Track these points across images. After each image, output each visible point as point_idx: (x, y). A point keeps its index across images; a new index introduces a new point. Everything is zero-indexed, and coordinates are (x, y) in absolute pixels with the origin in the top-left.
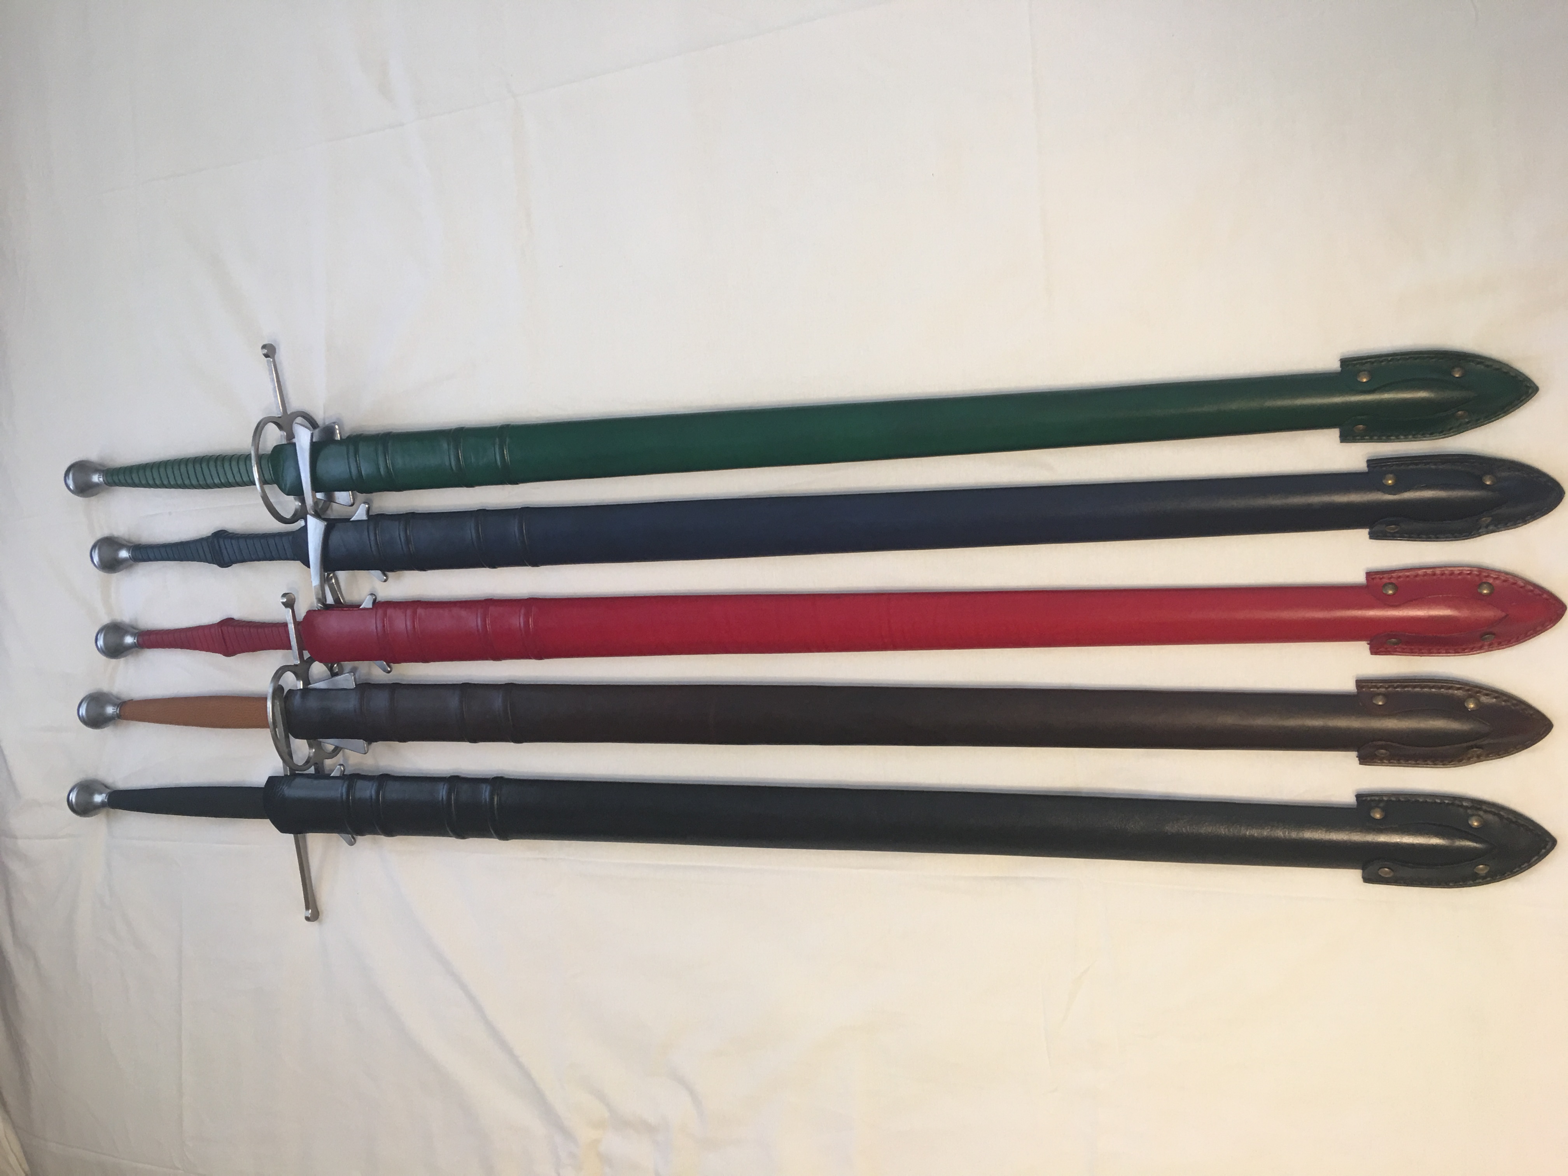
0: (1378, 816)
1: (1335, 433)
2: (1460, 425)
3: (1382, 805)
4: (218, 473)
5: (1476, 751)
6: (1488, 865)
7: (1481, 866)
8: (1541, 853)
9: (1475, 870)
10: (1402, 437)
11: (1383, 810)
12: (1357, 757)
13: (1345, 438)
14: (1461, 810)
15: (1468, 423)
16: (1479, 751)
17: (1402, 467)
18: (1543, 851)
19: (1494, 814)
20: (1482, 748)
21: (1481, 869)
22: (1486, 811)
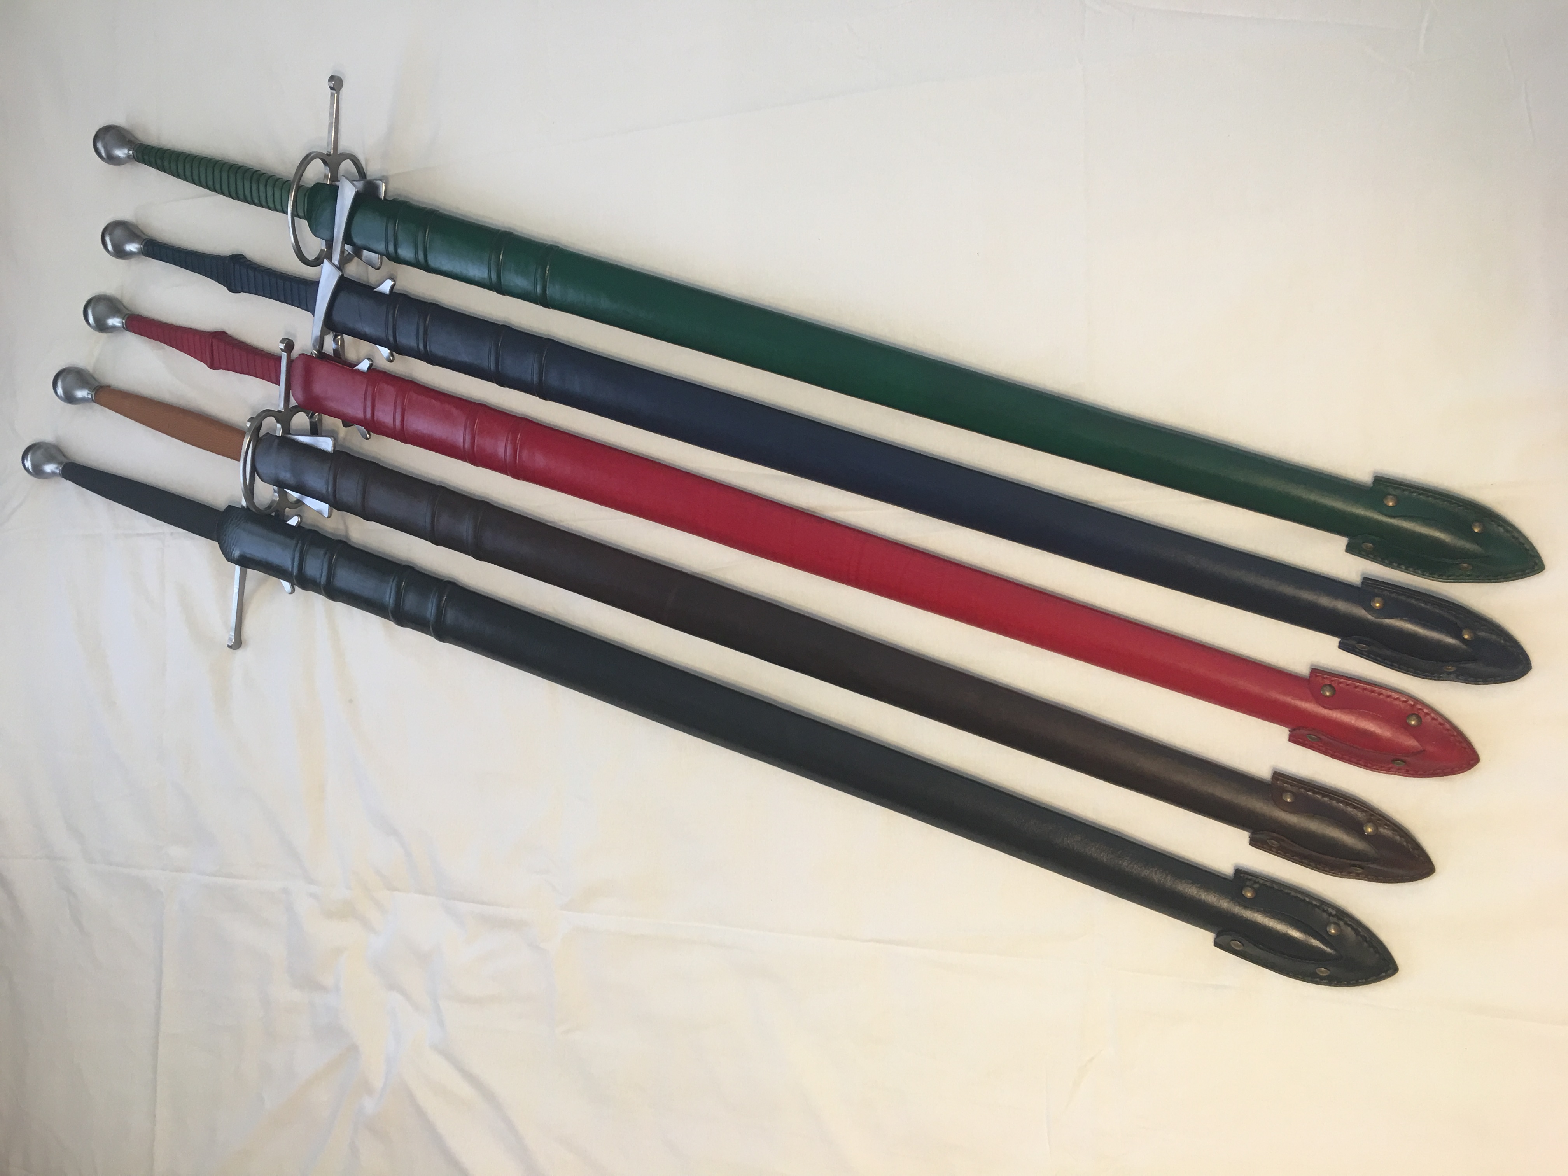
0: (1249, 895)
1: (1343, 541)
2: (1461, 575)
3: (1256, 886)
4: (251, 188)
5: (1357, 870)
6: (1329, 970)
7: (1323, 969)
8: (1381, 975)
9: (1317, 970)
10: (1403, 567)
11: (1256, 891)
12: (1249, 837)
13: (1351, 549)
14: (1325, 915)
15: (1469, 576)
16: (1361, 871)
17: (1393, 595)
18: (1384, 974)
19: (1353, 928)
20: (1363, 869)
21: (1322, 972)
22: (1346, 923)
